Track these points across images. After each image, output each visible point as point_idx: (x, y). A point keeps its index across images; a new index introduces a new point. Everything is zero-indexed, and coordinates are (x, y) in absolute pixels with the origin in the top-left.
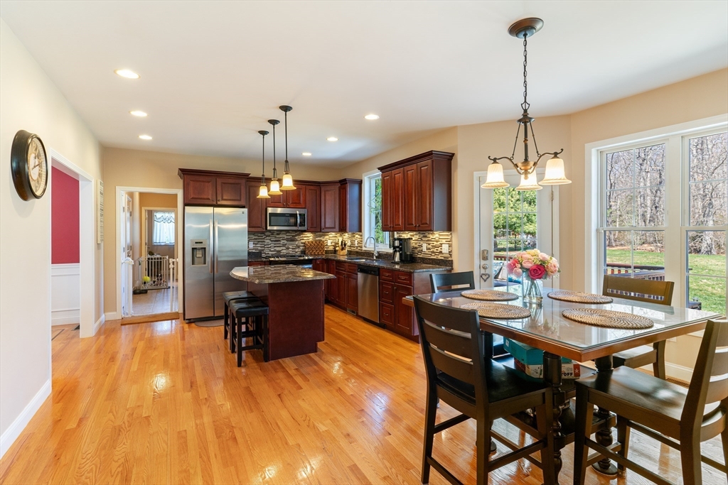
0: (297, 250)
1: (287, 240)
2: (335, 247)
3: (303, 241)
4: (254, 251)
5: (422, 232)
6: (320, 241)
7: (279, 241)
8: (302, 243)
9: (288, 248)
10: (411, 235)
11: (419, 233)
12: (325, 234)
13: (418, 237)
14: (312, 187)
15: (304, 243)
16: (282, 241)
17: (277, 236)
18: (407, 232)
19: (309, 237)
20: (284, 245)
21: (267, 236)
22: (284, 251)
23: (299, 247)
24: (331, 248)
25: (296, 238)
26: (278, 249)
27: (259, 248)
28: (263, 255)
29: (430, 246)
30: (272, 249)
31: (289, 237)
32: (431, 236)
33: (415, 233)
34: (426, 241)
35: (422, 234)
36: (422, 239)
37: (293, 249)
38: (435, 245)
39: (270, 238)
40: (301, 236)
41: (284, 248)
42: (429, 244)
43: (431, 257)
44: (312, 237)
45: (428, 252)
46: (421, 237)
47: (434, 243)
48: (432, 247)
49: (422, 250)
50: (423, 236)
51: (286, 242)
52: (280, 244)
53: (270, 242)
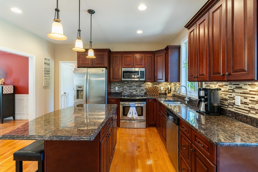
0: (142, 92)
1: (137, 86)
2: (166, 91)
3: (146, 87)
4: (118, 92)
5: (233, 83)
6: (156, 87)
7: (132, 87)
8: (145, 88)
10: (220, 86)
11: (231, 84)
12: (159, 83)
13: (228, 87)
14: (149, 55)
15: (146, 88)
16: (134, 87)
17: (131, 84)
18: (215, 83)
19: (149, 85)
20: (134, 89)
21: (125, 84)
23: (143, 90)
24: (163, 92)
25: (142, 85)
26: (131, 91)
27: (121, 90)
28: (123, 94)
29: (247, 101)
30: (128, 91)
31: (137, 85)
32: (249, 88)
33: (224, 83)
34: (241, 93)
35: (234, 84)
36: (233, 91)
37: (139, 91)
38: (256, 100)
39: (126, 85)
40: (145, 84)
41: (135, 91)
42: (246, 98)
43: (250, 115)
44: (151, 85)
45: (244, 107)
46: (233, 88)
47: (254, 98)
48: (250, 102)
49: (234, 104)
50: (236, 87)
51: (136, 87)
52: (132, 88)
53: (127, 87)
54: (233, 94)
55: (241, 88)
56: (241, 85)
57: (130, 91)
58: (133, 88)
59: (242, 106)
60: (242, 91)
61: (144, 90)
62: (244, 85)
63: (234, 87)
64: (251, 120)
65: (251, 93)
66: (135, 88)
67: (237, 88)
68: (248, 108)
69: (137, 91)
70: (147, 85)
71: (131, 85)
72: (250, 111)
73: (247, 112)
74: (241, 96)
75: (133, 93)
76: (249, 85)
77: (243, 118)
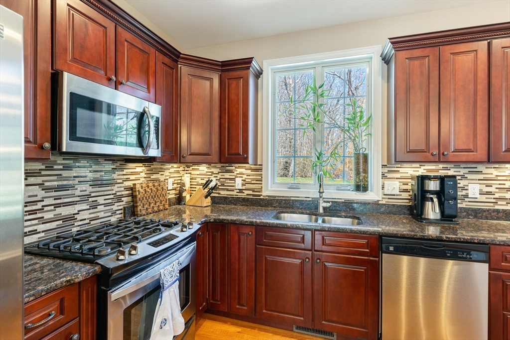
0: (115, 207)
1: (95, 183)
3: (130, 184)
7: (72, 187)
8: (126, 189)
9: (94, 206)
11: (457, 167)
15: (131, 189)
16: (81, 187)
17: (65, 174)
20: (85, 198)
22: (85, 215)
23: (119, 199)
24: (172, 194)
26: (65, 211)
30: (48, 216)
32: (495, 172)
34: (479, 180)
35: (464, 168)
36: (464, 177)
37: (106, 205)
38: (508, 187)
39: (39, 180)
40: (125, 171)
41: (85, 206)
42: (489, 186)
44: (143, 175)
45: (486, 198)
46: (464, 173)
47: (504, 184)
48: (497, 190)
49: (466, 196)
50: (469, 172)
51: (90, 189)
52: (73, 196)
53: (42, 194)
55: (479, 172)
56: (481, 168)
57: (59, 210)
58: (78, 193)
60: (481, 177)
61: (122, 196)
62: (486, 168)
63: (466, 171)
64: (506, 214)
65: (499, 178)
66: (87, 193)
68: (494, 198)
69: (95, 207)
70: (132, 174)
71: (67, 179)
72: (497, 203)
73: (492, 204)
74: (480, 184)
75: (79, 217)
76: (494, 168)
77: (490, 214)
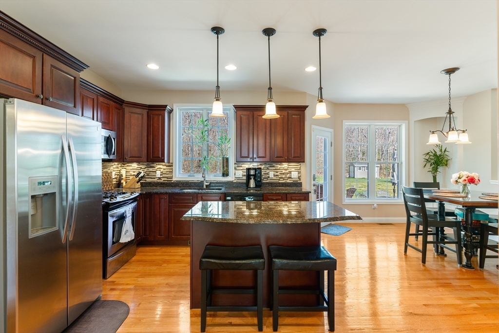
14: (117, 106)
29: (278, 174)
32: (279, 166)
35: (268, 164)
36: (268, 169)
38: (283, 173)
42: (277, 172)
43: (280, 182)
47: (282, 171)
48: (280, 174)
49: (269, 177)
54: (268, 171)
55: (274, 166)
56: (274, 164)
59: (275, 178)
60: (274, 168)
62: (276, 164)
63: (269, 166)
65: (280, 169)
67: (270, 166)
68: (279, 178)
72: (280, 180)
73: (278, 180)
74: (274, 171)
76: (279, 164)
